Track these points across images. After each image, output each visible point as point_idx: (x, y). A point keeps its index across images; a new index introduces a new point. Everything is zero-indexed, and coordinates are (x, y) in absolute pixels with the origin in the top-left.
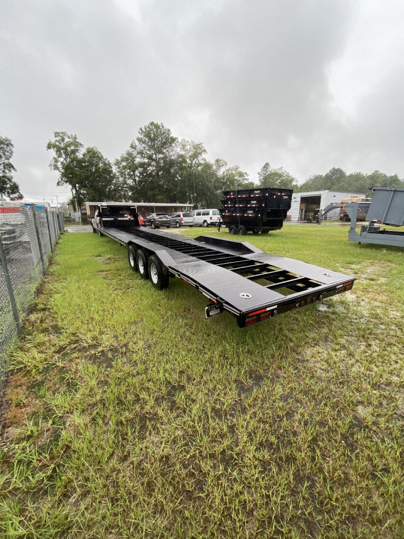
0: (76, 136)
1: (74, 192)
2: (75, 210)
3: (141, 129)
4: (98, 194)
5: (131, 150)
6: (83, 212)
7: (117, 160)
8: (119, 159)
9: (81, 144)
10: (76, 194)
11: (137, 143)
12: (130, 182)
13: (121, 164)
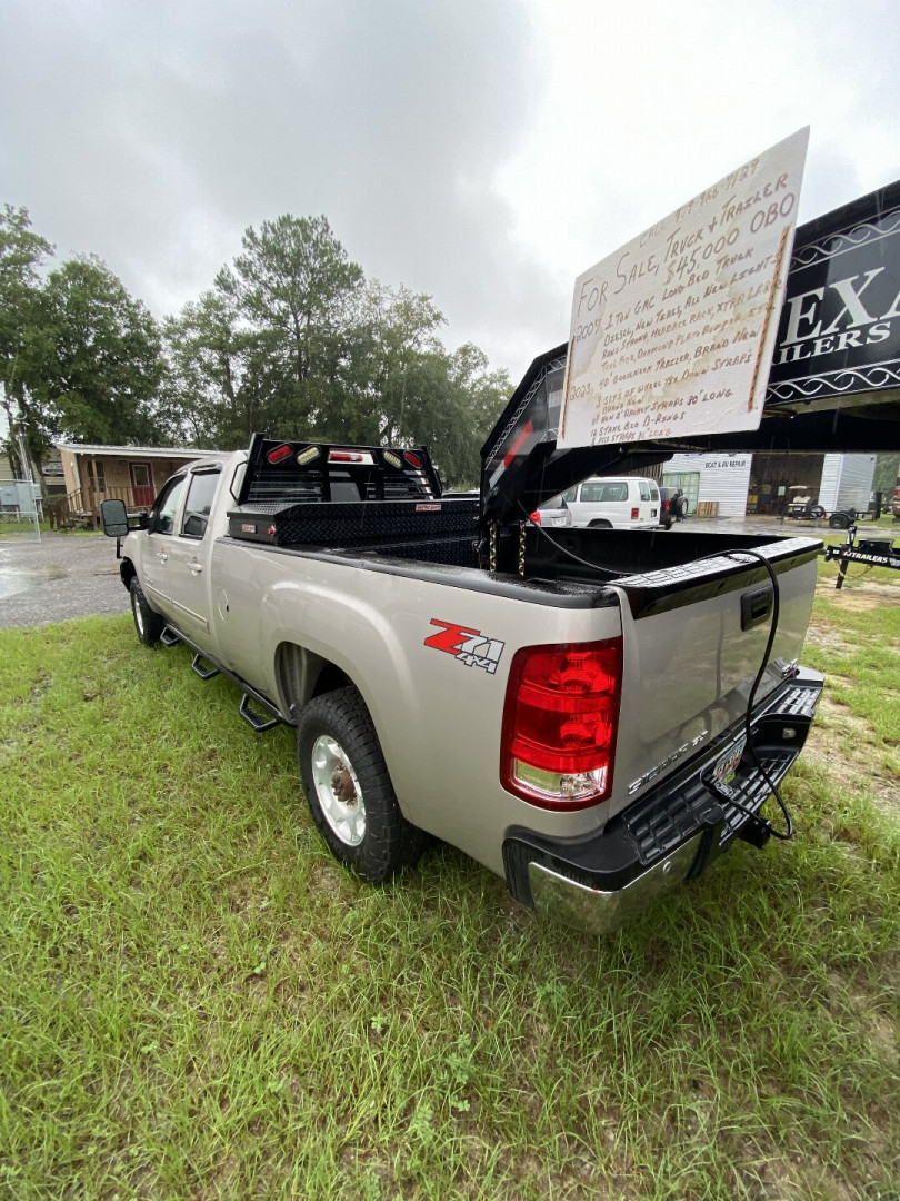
0: (24, 212)
1: (15, 410)
2: (18, 473)
3: (251, 234)
4: (110, 420)
5: (218, 294)
6: (50, 481)
7: (172, 321)
8: (179, 317)
9: (42, 242)
10: (20, 416)
11: (236, 274)
12: (213, 393)
13: (183, 334)
